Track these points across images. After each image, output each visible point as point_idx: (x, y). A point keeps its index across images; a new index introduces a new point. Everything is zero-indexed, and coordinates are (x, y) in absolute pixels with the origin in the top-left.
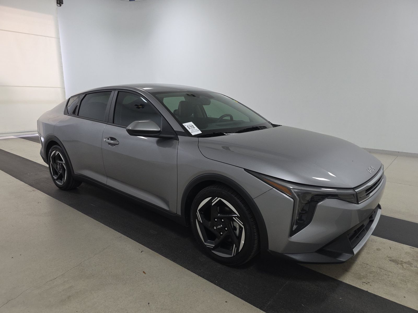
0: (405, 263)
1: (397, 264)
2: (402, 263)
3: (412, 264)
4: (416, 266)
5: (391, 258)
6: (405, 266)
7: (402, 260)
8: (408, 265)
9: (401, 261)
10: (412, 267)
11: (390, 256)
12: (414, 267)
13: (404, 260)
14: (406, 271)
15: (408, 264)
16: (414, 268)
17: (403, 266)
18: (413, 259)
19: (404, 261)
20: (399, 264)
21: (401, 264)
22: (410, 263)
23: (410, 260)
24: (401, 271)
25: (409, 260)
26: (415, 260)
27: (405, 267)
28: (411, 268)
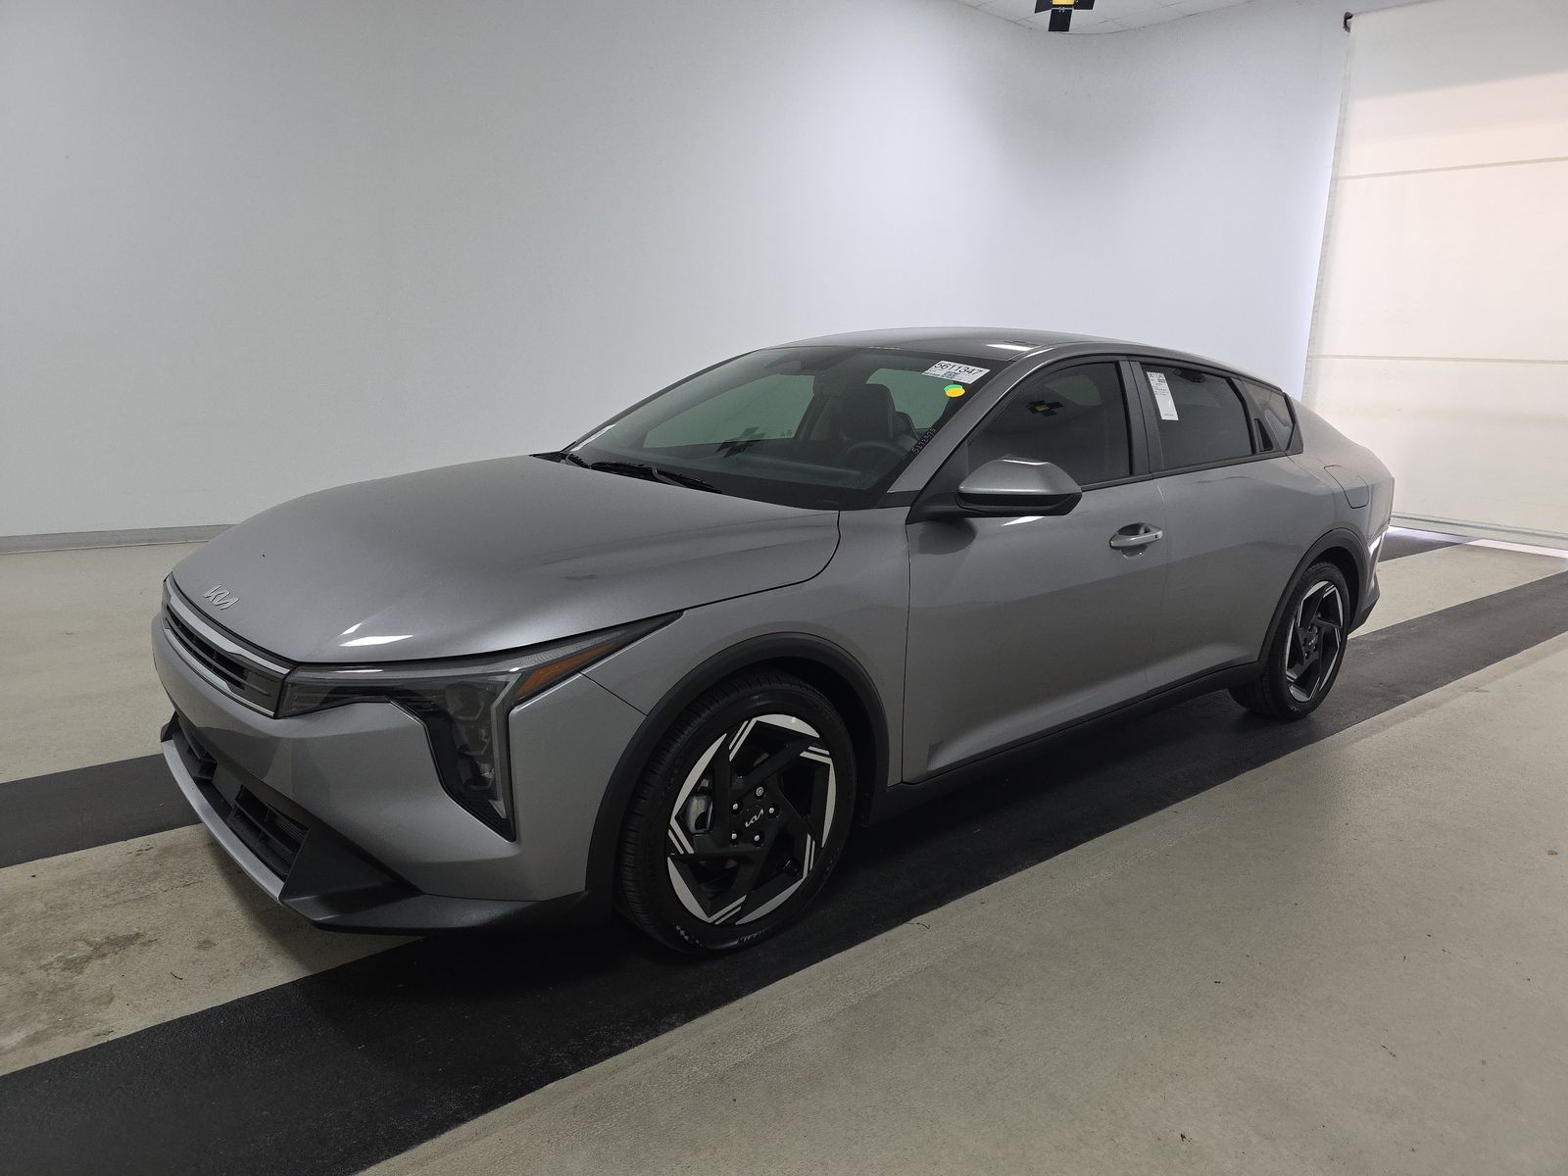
0: (88, 959)
1: (108, 938)
2: (98, 951)
3: (64, 969)
4: (50, 971)
5: (144, 944)
6: (83, 950)
7: (107, 961)
8: (75, 955)
9: (104, 956)
10: (58, 960)
11: (153, 948)
12: (51, 964)
13: (96, 965)
14: (70, 935)
15: (76, 958)
16: (52, 960)
17: (89, 943)
18: (72, 986)
19: (99, 962)
20: (105, 943)
21: (97, 947)
22: (74, 966)
23: (81, 978)
24: (83, 926)
25: (80, 976)
26: (61, 989)
27: (80, 944)
28: (59, 955)
